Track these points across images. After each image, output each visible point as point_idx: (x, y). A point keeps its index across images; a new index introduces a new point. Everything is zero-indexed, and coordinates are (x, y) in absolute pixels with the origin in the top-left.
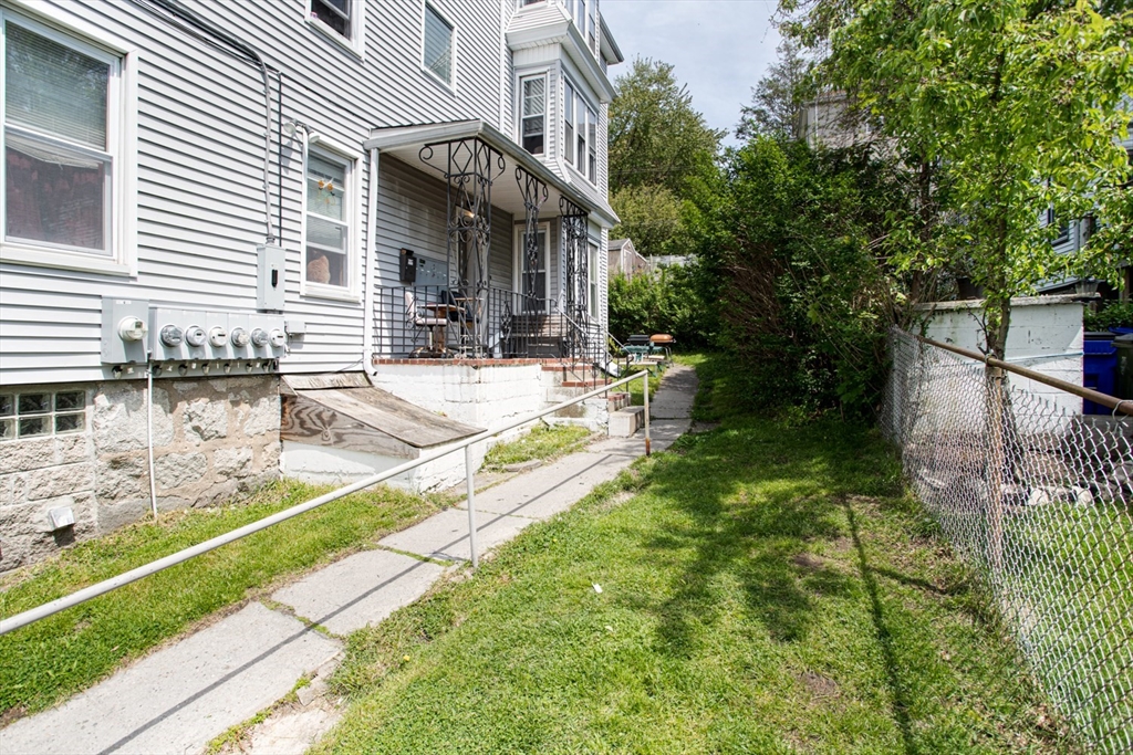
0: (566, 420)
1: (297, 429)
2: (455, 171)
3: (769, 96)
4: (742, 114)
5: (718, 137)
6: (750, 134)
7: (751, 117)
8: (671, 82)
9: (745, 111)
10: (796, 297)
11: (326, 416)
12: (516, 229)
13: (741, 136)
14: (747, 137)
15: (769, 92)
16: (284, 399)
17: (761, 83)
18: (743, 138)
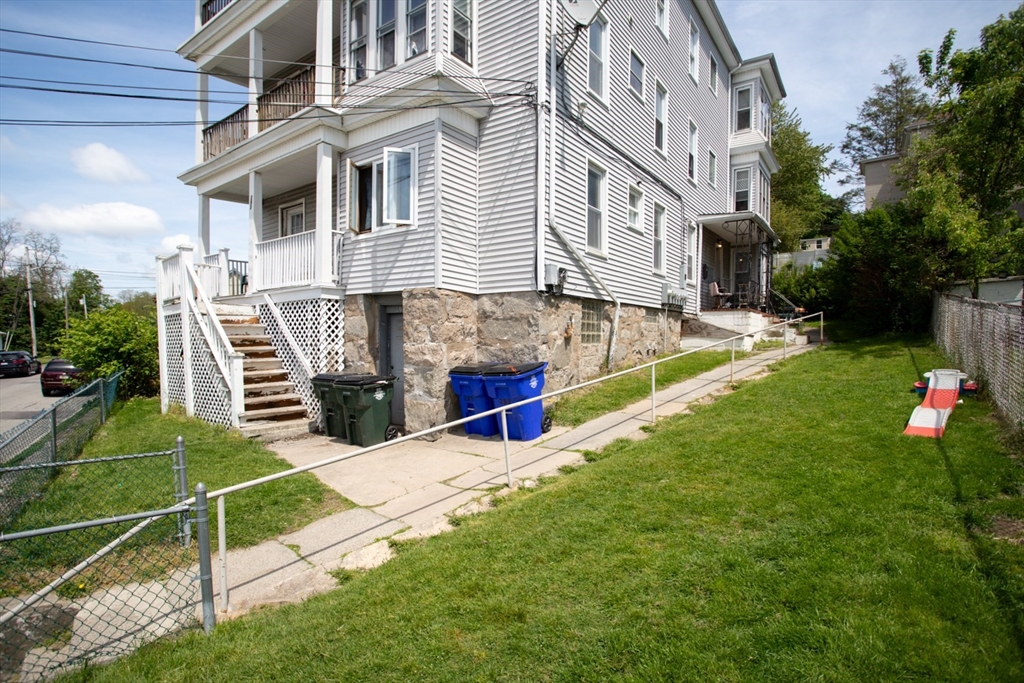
0: (774, 339)
1: (689, 331)
2: (739, 232)
3: (875, 113)
4: (847, 130)
5: (824, 152)
6: (854, 149)
7: (856, 134)
8: (782, 108)
9: (851, 127)
10: (891, 281)
11: (703, 326)
12: (732, 250)
13: (846, 150)
14: (853, 152)
15: (874, 109)
16: (683, 321)
17: (866, 103)
18: (848, 152)
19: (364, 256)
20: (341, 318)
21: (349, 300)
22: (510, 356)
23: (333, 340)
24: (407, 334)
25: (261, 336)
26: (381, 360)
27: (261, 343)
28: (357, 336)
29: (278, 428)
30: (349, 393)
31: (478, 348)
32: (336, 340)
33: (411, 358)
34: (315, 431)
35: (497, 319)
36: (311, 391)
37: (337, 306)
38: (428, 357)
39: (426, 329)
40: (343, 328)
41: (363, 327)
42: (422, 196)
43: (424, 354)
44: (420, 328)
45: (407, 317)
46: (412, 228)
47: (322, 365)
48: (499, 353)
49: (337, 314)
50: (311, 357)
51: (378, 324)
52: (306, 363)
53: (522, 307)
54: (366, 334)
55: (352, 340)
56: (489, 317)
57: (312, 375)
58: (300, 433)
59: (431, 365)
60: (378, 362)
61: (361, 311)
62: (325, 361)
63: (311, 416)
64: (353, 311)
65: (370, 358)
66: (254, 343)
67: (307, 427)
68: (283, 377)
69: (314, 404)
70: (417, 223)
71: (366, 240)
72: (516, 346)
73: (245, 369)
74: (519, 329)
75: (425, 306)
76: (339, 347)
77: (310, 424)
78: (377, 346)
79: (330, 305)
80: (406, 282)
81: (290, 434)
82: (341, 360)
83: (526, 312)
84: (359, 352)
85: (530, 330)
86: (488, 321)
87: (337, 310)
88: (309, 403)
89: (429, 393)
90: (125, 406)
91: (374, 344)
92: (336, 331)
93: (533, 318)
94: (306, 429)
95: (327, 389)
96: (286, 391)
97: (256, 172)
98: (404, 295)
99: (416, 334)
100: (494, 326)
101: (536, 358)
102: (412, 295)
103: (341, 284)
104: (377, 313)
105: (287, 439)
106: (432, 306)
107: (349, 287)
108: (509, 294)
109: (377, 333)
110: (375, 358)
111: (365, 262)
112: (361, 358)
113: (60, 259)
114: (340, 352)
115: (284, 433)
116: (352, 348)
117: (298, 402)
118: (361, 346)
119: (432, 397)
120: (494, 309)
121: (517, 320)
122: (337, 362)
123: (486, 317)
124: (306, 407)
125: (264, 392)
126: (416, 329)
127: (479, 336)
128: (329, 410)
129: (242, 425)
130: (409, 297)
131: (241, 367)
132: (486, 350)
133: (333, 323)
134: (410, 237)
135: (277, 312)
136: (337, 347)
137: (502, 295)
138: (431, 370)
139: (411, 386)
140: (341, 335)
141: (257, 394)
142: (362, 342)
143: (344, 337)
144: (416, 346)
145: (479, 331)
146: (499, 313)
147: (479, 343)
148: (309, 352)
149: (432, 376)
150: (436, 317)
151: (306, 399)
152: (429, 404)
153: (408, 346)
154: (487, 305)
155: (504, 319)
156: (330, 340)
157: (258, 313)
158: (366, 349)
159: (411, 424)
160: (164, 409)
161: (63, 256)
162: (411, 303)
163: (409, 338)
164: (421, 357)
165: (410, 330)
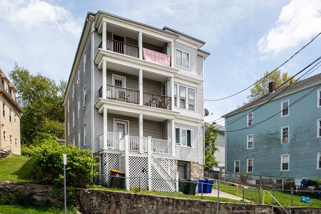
19: (178, 150)
24: (192, 171)
33: (193, 176)
39: (196, 171)
42: (194, 142)
45: (192, 167)
46: (192, 148)
61: (177, 164)
75: (196, 166)
80: (191, 160)
98: (191, 162)
99: (194, 171)
106: (198, 166)
111: (178, 152)
126: (194, 170)
130: (193, 163)
134: (191, 150)
153: (192, 174)
162: (193, 164)
163: (192, 172)
164: (196, 176)
165: (193, 170)
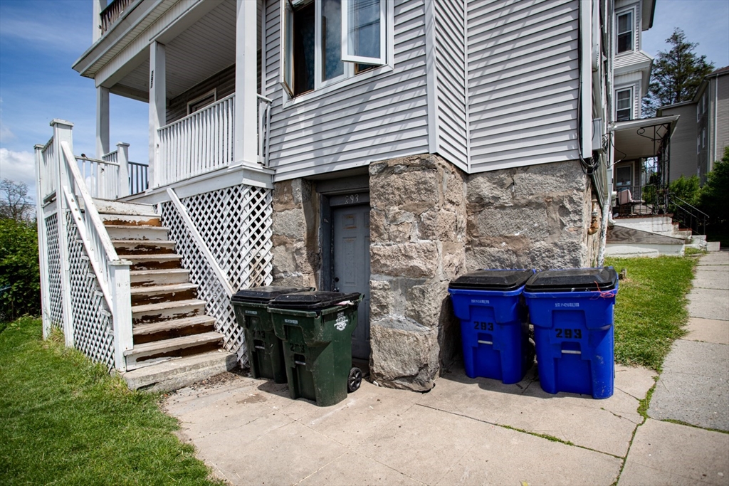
1: (614, 238)
2: (657, 137)
11: (631, 232)
19: (303, 126)
20: (268, 213)
21: (280, 189)
22: (525, 260)
23: (258, 243)
24: (377, 229)
25: (163, 241)
26: (324, 269)
27: (162, 251)
28: (292, 237)
29: (184, 369)
30: (295, 322)
31: (467, 250)
32: (263, 243)
33: (385, 265)
34: (236, 369)
35: (503, 207)
36: (228, 314)
37: (263, 196)
38: (417, 263)
39: (412, 219)
40: (271, 227)
41: (300, 225)
42: (400, 21)
43: (410, 258)
44: (401, 219)
45: (376, 204)
46: (383, 70)
47: (243, 278)
48: (506, 256)
49: (263, 208)
50: (229, 266)
51: (319, 220)
52: (222, 274)
53: (552, 186)
54: (304, 234)
55: (284, 243)
56: (489, 204)
57: (231, 292)
58: (215, 373)
59: (423, 274)
60: (319, 272)
61: (297, 203)
62: (249, 272)
63: (229, 346)
64: (286, 203)
65: (310, 268)
66: (153, 249)
67: (224, 363)
68: (191, 294)
69: (233, 331)
70: (392, 61)
71: (305, 103)
72: (538, 245)
73: (133, 285)
74: (542, 220)
75: (410, 183)
76: (266, 252)
77: (229, 358)
78: (319, 250)
79: (254, 194)
80: (373, 152)
81: (201, 376)
82: (268, 270)
83: (556, 194)
84: (294, 259)
85: (565, 220)
86: (486, 211)
87: (263, 203)
88: (226, 328)
89: (418, 318)
90: (8, 328)
91: (314, 249)
92: (263, 231)
93: (571, 201)
94: (223, 367)
95: (254, 313)
96: (195, 312)
97: (158, 43)
98: (372, 171)
99: (393, 228)
100: (497, 219)
101: (576, 262)
102: (386, 169)
103: (269, 168)
104: (318, 206)
105: (197, 384)
106: (425, 183)
107: (279, 171)
108: (525, 169)
109: (319, 233)
110: (315, 267)
111: (304, 134)
112: (297, 268)
113: (27, 200)
114: (268, 259)
115: (191, 376)
116: (284, 254)
117: (211, 328)
118: (298, 251)
119: (422, 324)
120: (497, 193)
121: (539, 206)
122: (263, 273)
123: (483, 206)
124: (221, 335)
125: (164, 315)
126: (394, 220)
127: (469, 233)
128: (257, 343)
129: (129, 367)
130: (380, 173)
131: (128, 281)
132: (482, 252)
133: (258, 220)
134: (379, 85)
135: (182, 209)
136: (263, 253)
137: (512, 171)
138: (420, 283)
139: (383, 307)
140: (268, 236)
141: (155, 318)
142: (300, 245)
143: (271, 239)
144: (395, 247)
145: (470, 226)
146: (505, 197)
147: (469, 243)
148: (225, 260)
149: (423, 292)
150: (431, 199)
151: (222, 323)
152: (417, 334)
153: (379, 247)
154: (486, 188)
155: (516, 206)
156: (254, 242)
157: (160, 213)
158: (305, 256)
159: (383, 363)
160: (46, 334)
161: (29, 198)
162: (382, 180)
163: (380, 235)
164: (404, 263)
165: (383, 222)
